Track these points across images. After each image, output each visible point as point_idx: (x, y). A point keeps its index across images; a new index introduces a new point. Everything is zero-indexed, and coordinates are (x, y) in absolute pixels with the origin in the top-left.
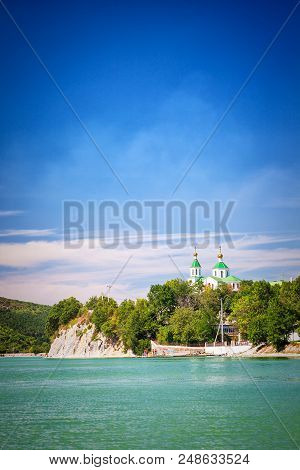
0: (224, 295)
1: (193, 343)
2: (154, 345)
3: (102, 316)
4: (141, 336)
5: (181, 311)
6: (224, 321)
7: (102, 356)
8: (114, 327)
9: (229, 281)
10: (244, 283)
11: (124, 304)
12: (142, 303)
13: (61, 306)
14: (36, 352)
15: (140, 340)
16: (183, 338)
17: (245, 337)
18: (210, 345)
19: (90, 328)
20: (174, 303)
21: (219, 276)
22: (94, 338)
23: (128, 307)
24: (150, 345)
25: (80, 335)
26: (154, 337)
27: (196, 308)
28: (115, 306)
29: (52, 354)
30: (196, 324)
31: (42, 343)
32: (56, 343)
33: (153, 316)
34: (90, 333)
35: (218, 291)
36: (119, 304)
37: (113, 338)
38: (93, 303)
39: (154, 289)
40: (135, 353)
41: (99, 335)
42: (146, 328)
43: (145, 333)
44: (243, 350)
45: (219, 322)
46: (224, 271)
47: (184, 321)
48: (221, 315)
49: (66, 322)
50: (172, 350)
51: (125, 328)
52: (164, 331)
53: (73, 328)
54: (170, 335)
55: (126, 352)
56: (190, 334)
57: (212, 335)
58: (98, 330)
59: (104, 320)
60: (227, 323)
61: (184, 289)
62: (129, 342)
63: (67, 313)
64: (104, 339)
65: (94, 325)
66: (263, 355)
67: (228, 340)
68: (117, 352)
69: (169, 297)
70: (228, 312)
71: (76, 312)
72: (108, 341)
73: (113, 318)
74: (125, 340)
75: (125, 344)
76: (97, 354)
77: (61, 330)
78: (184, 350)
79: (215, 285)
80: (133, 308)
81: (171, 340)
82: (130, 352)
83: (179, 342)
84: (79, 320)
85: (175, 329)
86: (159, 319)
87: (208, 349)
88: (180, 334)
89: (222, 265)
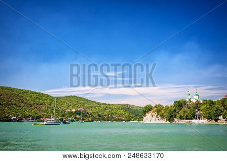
0: (198, 104)
1: (188, 119)
3: (159, 111)
4: (171, 116)
5: (184, 109)
6: (198, 112)
8: (163, 114)
9: (198, 100)
10: (204, 100)
12: (171, 106)
13: (146, 107)
14: (139, 121)
15: (171, 118)
16: (185, 117)
17: (204, 117)
18: (193, 120)
20: (182, 106)
21: (196, 98)
22: (157, 117)
23: (167, 108)
24: (174, 120)
25: (152, 116)
26: (175, 117)
27: (189, 108)
29: (144, 121)
30: (189, 113)
31: (140, 118)
32: (145, 118)
33: (175, 110)
34: (156, 115)
35: (196, 103)
36: (164, 106)
37: (163, 117)
38: (156, 106)
39: (175, 102)
41: (158, 116)
42: (173, 114)
44: (204, 121)
45: (196, 112)
46: (198, 97)
47: (185, 112)
48: (197, 110)
49: (148, 112)
50: (181, 121)
51: (166, 114)
52: (178, 115)
53: (150, 113)
54: (181, 116)
55: (166, 121)
56: (187, 116)
57: (194, 117)
58: (158, 114)
61: (185, 102)
62: (167, 118)
63: (148, 109)
64: (160, 117)
65: (156, 113)
66: (211, 123)
67: (199, 118)
68: (164, 121)
69: (180, 104)
70: (199, 109)
71: (151, 109)
73: (163, 111)
76: (158, 122)
77: (147, 114)
78: (185, 121)
79: (195, 101)
80: (169, 108)
81: (181, 118)
82: (168, 121)
83: (184, 119)
84: (152, 111)
85: (182, 114)
86: (177, 111)
89: (197, 95)
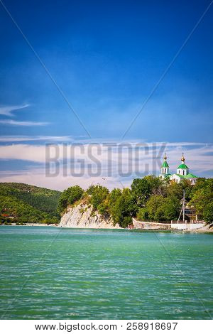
0: (185, 186)
1: (162, 221)
2: (135, 221)
3: (99, 200)
4: (126, 214)
5: (154, 198)
6: (185, 206)
7: (97, 227)
8: (107, 207)
9: (187, 177)
10: (200, 179)
11: (114, 191)
12: (126, 191)
13: (69, 191)
15: (125, 217)
16: (155, 217)
17: (200, 217)
18: (175, 222)
19: (89, 207)
20: (150, 192)
21: (181, 174)
22: (92, 215)
23: (117, 193)
24: (132, 221)
25: (82, 212)
26: (135, 216)
27: (165, 196)
28: (108, 193)
29: (62, 224)
30: (166, 206)
31: (53, 217)
32: (65, 217)
33: (135, 200)
34: (90, 211)
35: (181, 184)
36: (110, 191)
37: (106, 215)
38: (91, 190)
39: (136, 181)
40: (121, 226)
41: (96, 213)
42: (129, 209)
43: (128, 212)
45: (181, 206)
46: (185, 170)
47: (157, 205)
48: (183, 202)
49: (72, 203)
50: (147, 225)
51: (114, 208)
52: (142, 212)
53: (77, 207)
54: (146, 215)
55: (114, 225)
56: (160, 214)
57: (176, 216)
58: (95, 209)
59: (100, 202)
60: (187, 207)
61: (157, 182)
62: (117, 218)
63: (73, 196)
64: (99, 215)
65: (92, 206)
67: (188, 220)
68: (108, 225)
69: (147, 187)
70: (188, 200)
71: (80, 196)
72: (102, 217)
73: (106, 201)
74: (114, 217)
75: (114, 220)
76: (94, 226)
77: (69, 208)
78: (156, 225)
79: (179, 180)
80: (120, 195)
81: (147, 218)
82: (117, 225)
83: (153, 220)
84: (82, 202)
85: (150, 210)
86: (138, 203)
87: (174, 226)
88: (154, 214)
89: (184, 167)
